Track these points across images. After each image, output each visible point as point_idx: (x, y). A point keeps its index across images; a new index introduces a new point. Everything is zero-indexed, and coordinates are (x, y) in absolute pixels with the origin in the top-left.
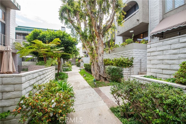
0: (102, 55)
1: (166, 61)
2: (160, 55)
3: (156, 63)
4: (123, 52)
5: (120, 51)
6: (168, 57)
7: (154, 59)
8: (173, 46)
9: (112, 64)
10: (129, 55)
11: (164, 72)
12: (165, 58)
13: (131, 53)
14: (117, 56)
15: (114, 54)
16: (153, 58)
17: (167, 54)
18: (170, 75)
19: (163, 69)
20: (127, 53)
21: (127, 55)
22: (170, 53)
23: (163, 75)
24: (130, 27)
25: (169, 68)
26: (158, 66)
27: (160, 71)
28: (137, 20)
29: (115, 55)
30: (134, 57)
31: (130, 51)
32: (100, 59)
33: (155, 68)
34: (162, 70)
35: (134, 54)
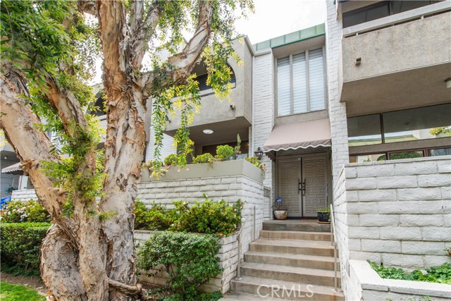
0: (129, 186)
1: (409, 218)
2: (389, 200)
3: (379, 224)
4: (203, 182)
5: (192, 179)
6: (412, 207)
7: (371, 212)
8: (423, 180)
9: (164, 226)
10: (224, 193)
11: (407, 247)
12: (404, 209)
13: (231, 186)
14: (175, 195)
15: (163, 184)
16: (366, 207)
17: (408, 197)
18: (424, 255)
19: (401, 240)
20: (217, 187)
21: (218, 193)
22: (417, 196)
23: (402, 256)
24: (209, 117)
25: (419, 237)
26: (385, 232)
27: (394, 245)
28: (231, 106)
29: (168, 190)
30: (243, 200)
31: (228, 180)
32: (120, 203)
33: (377, 236)
34: (398, 242)
35: (243, 192)
